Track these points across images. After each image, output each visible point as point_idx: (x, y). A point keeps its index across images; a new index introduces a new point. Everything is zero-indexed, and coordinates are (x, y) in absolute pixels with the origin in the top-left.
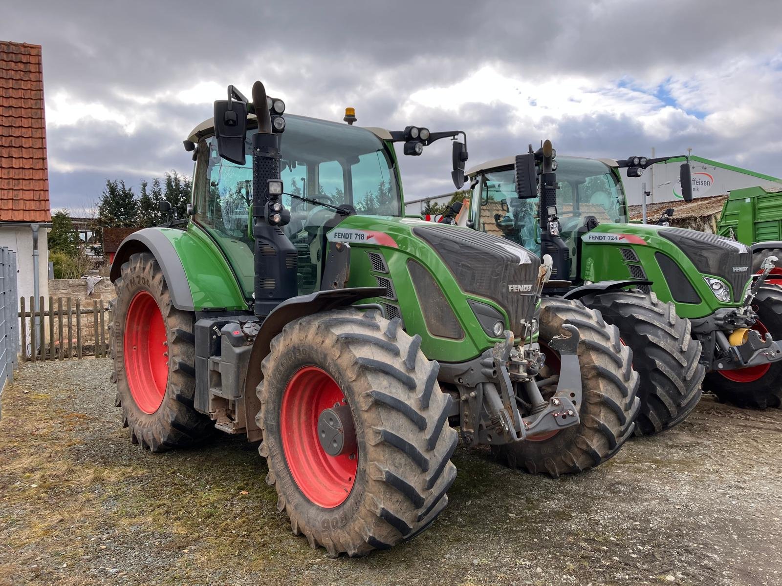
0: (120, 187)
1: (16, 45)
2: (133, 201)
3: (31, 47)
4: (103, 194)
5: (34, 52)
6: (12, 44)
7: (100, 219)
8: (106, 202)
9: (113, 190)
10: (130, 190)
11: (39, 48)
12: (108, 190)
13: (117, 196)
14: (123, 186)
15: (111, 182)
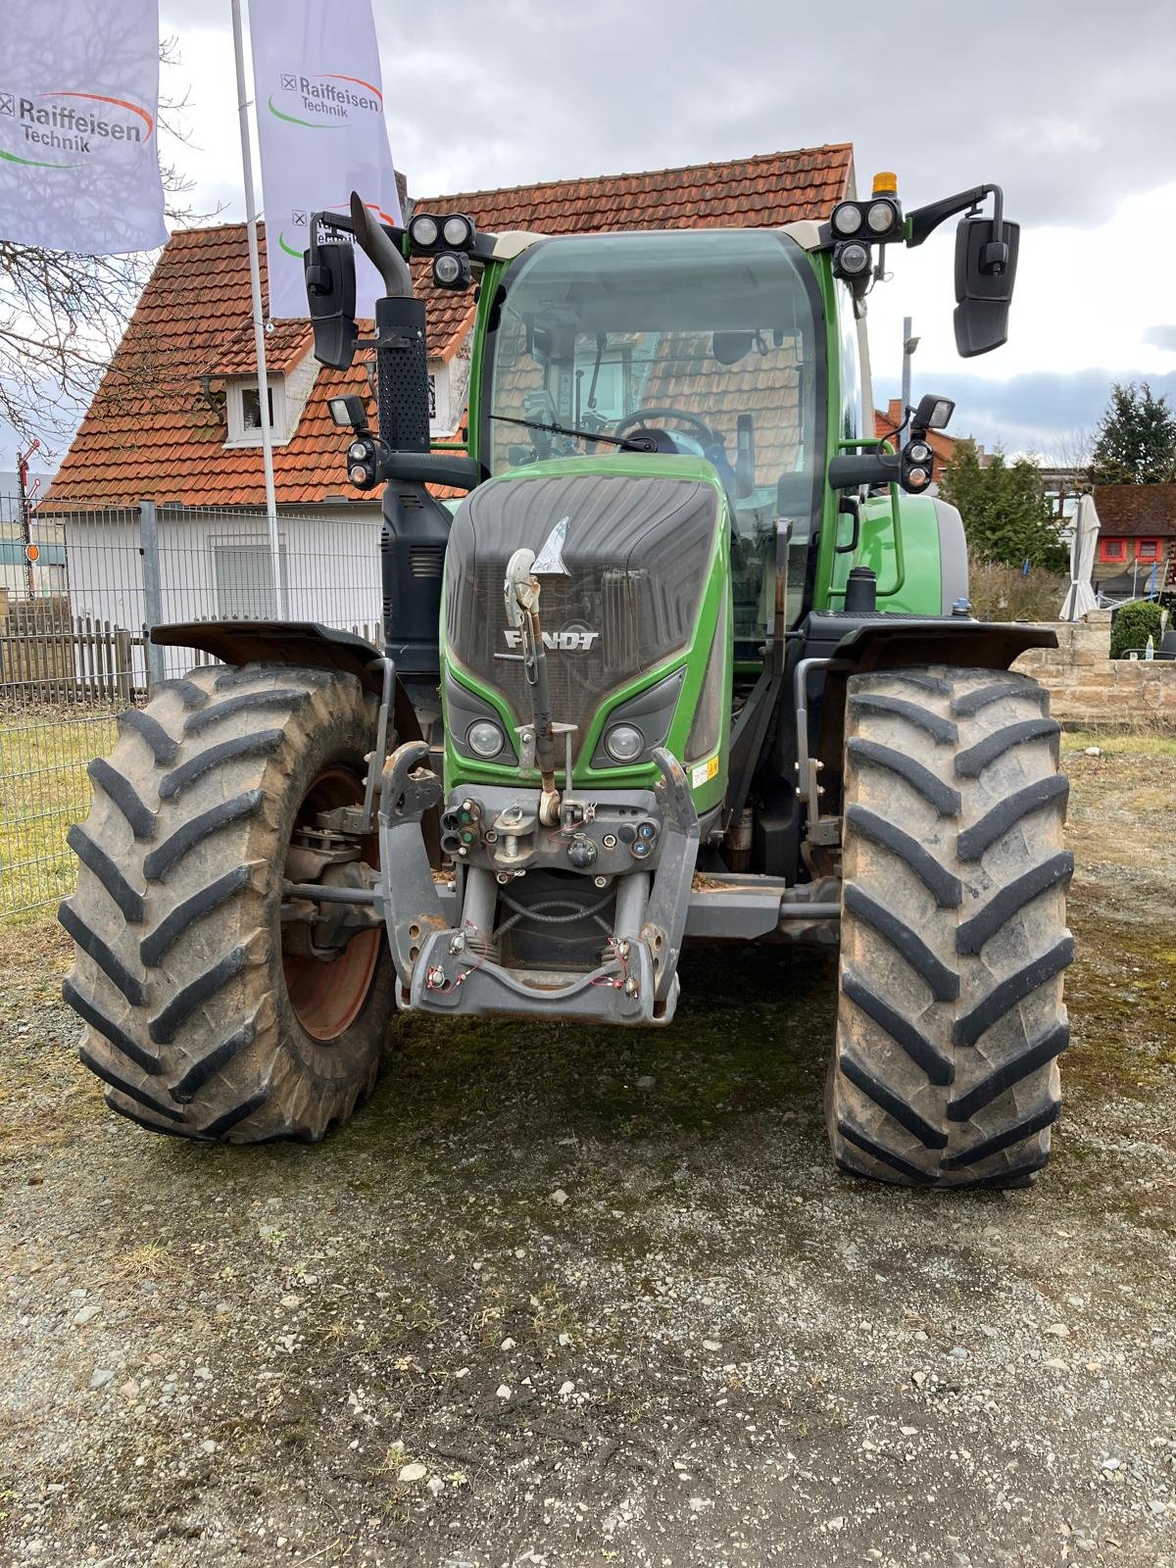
0: (1140, 398)
1: (810, 154)
2: (1167, 425)
3: (834, 152)
4: (1105, 416)
5: (837, 160)
6: (804, 154)
7: (1091, 468)
8: (1109, 433)
9: (1124, 406)
10: (1161, 402)
11: (849, 148)
12: (1115, 407)
13: (1132, 418)
14: (1148, 395)
15: (1122, 389)
